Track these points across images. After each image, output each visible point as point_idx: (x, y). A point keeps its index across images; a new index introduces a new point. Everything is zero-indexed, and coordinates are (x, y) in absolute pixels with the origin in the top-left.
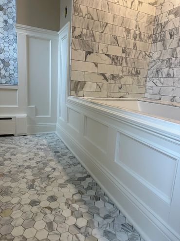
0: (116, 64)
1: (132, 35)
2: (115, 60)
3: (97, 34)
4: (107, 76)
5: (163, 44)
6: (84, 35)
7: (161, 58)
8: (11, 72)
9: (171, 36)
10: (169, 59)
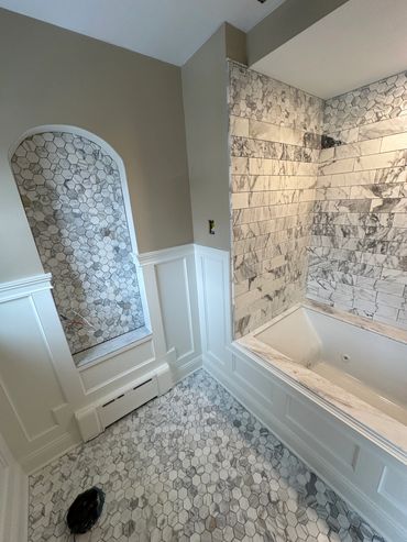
0: (279, 276)
1: (293, 235)
2: (277, 273)
3: (259, 252)
4: (271, 294)
5: (333, 241)
6: (247, 261)
7: (330, 257)
8: (134, 313)
9: (345, 234)
10: (344, 262)
